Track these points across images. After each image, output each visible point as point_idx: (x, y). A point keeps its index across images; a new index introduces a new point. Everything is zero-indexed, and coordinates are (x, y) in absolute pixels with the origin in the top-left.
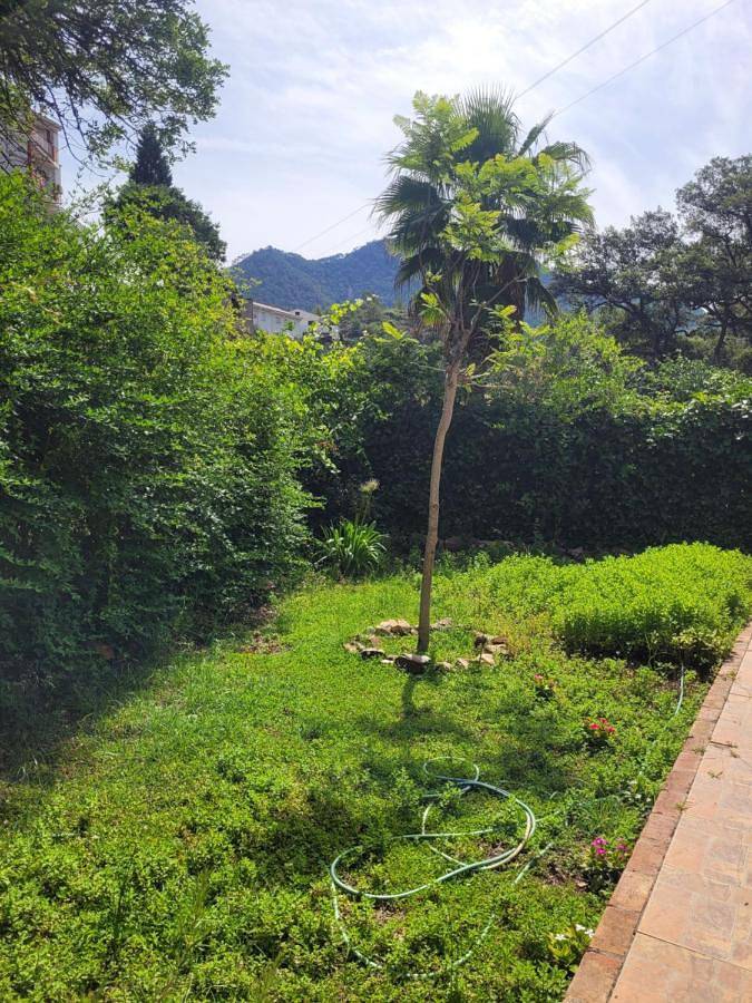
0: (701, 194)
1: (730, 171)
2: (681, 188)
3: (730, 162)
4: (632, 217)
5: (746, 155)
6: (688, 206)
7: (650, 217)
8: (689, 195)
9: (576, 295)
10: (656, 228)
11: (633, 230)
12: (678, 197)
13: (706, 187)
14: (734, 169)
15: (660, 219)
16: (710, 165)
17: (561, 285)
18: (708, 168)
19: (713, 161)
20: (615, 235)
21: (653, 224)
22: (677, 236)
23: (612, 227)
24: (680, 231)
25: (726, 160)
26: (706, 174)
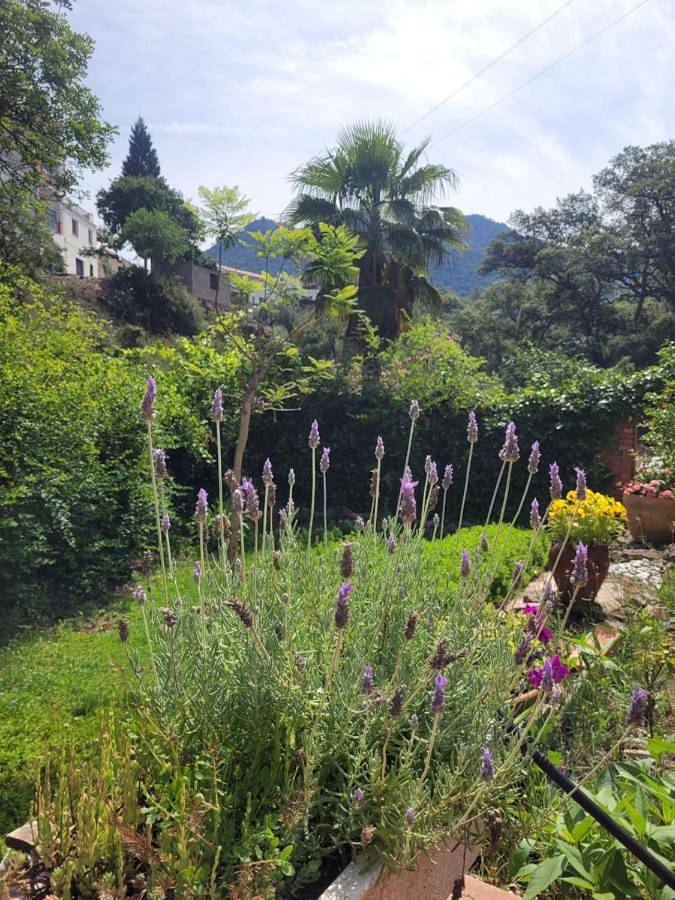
0: (615, 179)
1: (641, 157)
2: (597, 174)
3: (641, 150)
4: (558, 199)
5: (654, 143)
6: (604, 190)
7: (573, 198)
8: (604, 180)
9: (510, 269)
10: (580, 209)
11: (559, 209)
12: (595, 182)
13: (621, 173)
14: (644, 156)
15: (582, 201)
16: (623, 153)
17: (495, 260)
18: (621, 156)
19: (625, 150)
20: (544, 215)
21: (577, 205)
22: (599, 214)
23: (540, 208)
24: (601, 210)
25: (637, 148)
26: (619, 161)
